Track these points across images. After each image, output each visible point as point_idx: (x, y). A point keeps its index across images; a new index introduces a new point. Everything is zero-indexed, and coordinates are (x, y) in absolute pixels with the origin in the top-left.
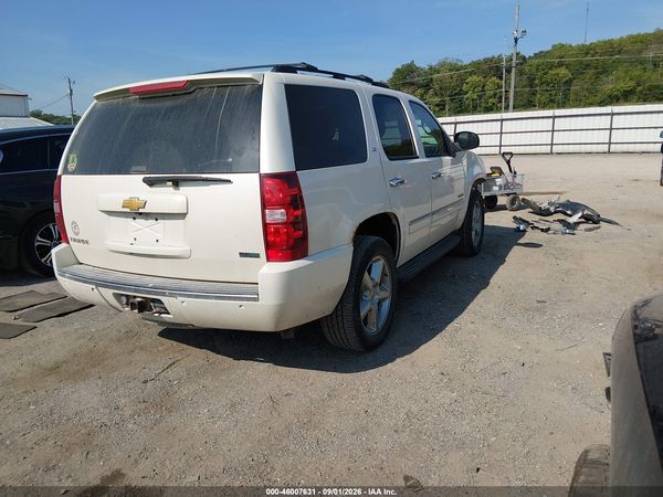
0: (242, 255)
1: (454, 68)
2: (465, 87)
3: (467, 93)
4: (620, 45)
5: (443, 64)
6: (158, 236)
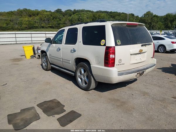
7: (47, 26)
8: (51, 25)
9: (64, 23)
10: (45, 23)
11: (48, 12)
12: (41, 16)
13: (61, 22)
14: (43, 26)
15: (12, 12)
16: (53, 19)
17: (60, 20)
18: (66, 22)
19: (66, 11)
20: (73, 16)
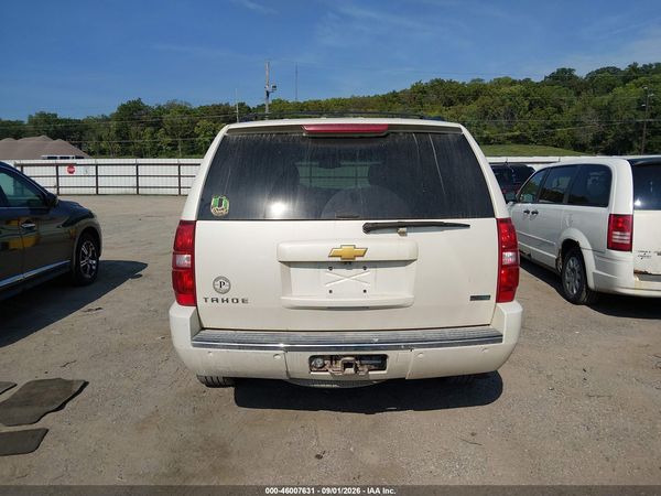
0: (473, 298)
1: (185, 111)
2: (196, 129)
3: (198, 136)
4: (326, 105)
5: (171, 106)
6: (366, 286)
7: (501, 137)
8: (517, 133)
9: (574, 124)
10: (498, 127)
11: (520, 82)
12: (488, 100)
13: (563, 120)
14: (487, 138)
15: (394, 94)
16: (530, 109)
17: (560, 111)
18: (583, 118)
19: (592, 76)
20: (619, 90)
